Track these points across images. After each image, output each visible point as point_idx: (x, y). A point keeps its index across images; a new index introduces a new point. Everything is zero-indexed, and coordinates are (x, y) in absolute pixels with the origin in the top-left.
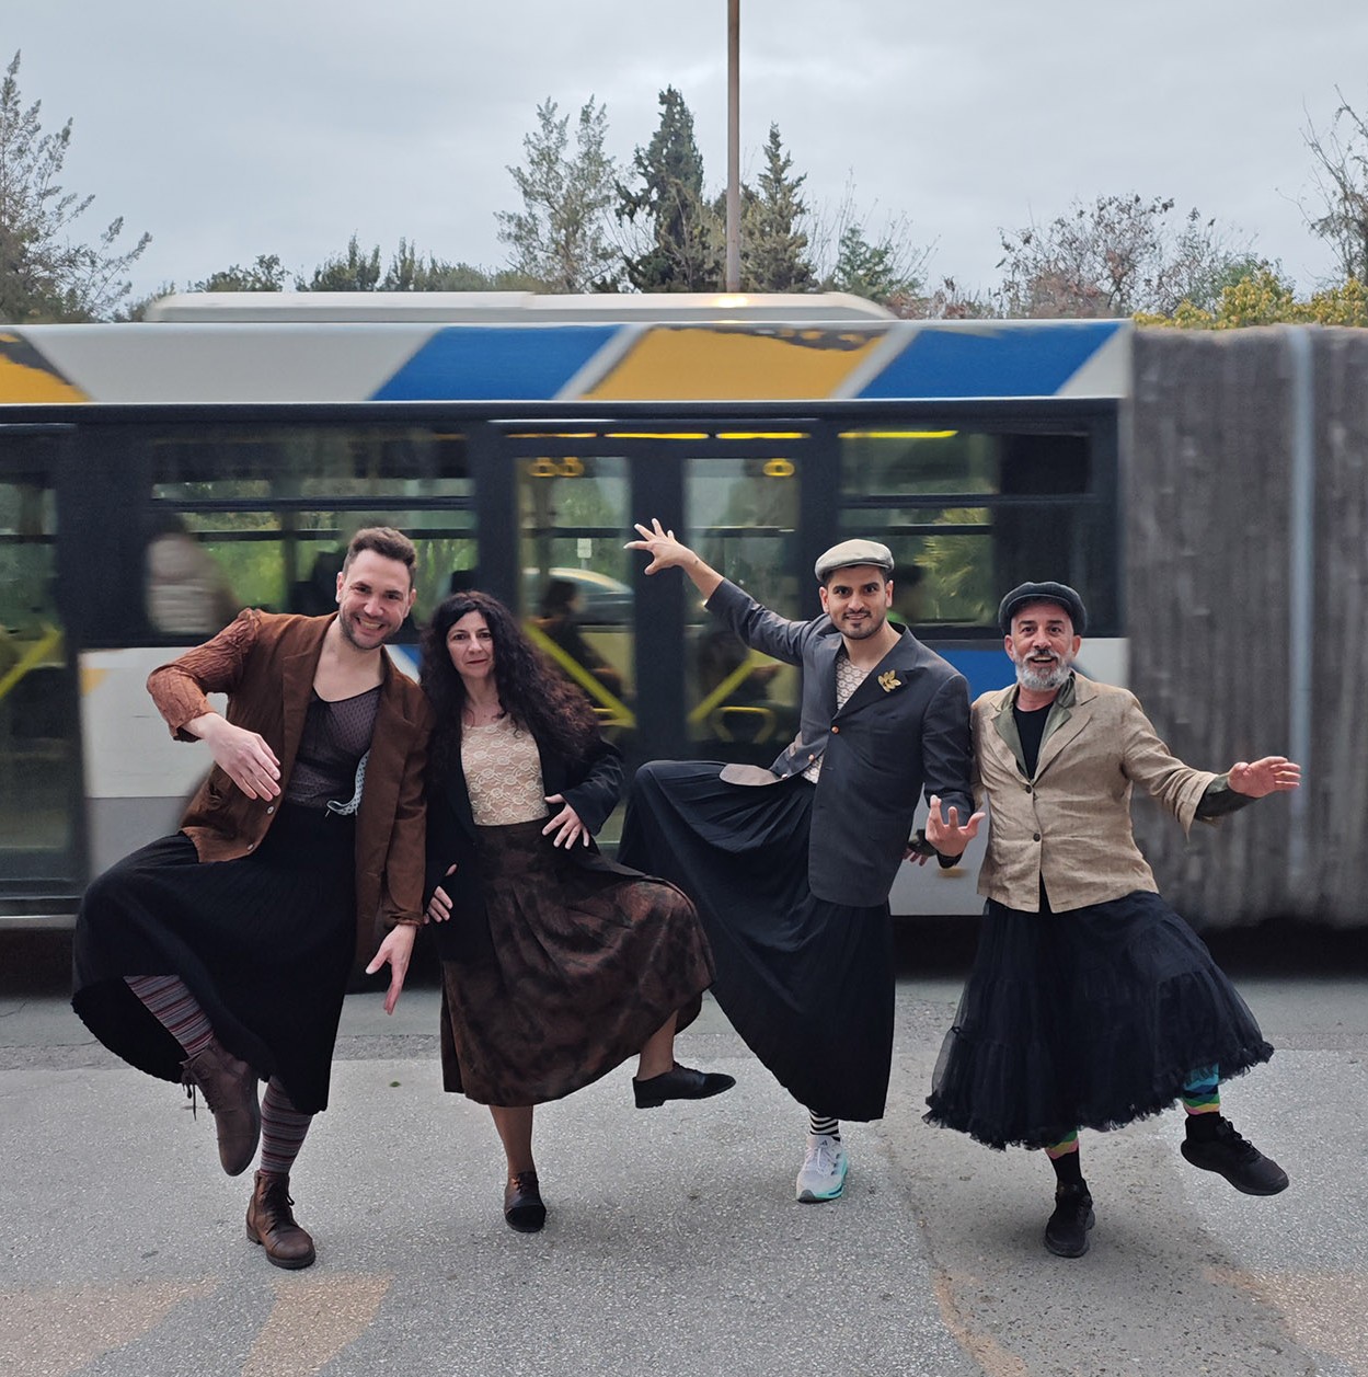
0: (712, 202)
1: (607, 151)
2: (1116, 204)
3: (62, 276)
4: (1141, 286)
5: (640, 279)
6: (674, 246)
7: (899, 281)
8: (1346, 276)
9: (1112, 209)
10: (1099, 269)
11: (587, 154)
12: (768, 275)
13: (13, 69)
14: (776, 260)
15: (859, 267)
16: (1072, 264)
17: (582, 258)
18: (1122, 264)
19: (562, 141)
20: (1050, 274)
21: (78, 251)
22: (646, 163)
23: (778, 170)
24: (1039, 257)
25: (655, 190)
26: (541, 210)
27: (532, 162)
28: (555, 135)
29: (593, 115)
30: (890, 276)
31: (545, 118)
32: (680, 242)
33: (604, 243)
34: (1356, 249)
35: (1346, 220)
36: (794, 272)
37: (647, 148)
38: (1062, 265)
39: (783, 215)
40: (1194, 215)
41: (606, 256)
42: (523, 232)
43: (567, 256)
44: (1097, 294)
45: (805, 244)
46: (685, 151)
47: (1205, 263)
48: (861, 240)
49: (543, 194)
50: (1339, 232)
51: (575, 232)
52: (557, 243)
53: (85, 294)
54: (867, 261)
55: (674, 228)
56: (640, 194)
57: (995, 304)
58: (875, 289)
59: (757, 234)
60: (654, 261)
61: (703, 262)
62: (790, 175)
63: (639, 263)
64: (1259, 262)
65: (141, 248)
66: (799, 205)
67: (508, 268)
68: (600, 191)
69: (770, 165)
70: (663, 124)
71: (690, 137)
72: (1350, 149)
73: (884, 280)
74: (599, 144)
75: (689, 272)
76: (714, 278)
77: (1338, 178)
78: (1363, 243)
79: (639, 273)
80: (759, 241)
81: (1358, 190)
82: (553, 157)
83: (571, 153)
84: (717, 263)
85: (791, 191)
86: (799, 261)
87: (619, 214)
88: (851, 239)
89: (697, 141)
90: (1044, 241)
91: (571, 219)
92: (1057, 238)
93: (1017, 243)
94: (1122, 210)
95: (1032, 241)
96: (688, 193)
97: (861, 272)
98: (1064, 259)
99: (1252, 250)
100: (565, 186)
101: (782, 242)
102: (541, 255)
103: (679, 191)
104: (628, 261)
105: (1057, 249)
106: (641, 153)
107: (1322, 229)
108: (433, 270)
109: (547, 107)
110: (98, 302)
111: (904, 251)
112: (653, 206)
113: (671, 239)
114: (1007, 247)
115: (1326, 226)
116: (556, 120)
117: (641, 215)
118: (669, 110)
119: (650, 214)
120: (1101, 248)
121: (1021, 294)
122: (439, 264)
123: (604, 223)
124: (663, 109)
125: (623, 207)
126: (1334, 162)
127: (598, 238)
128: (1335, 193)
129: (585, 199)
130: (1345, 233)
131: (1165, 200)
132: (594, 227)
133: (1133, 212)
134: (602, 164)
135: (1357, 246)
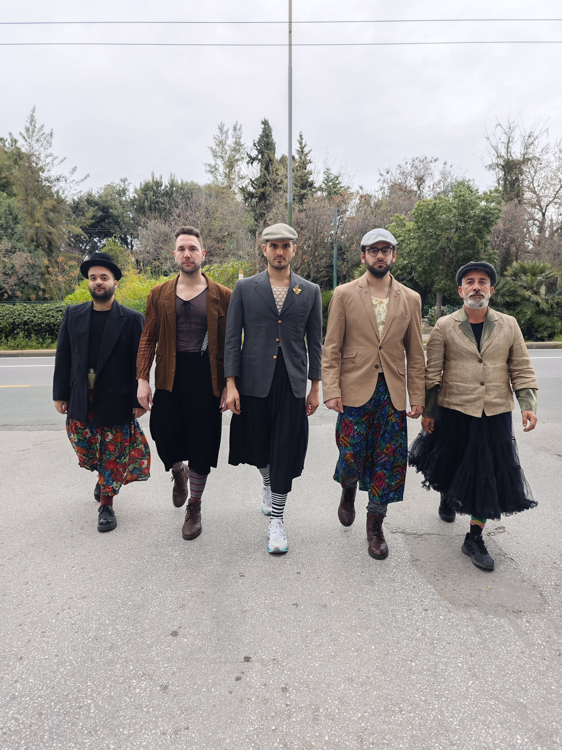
0: (279, 159)
1: (243, 141)
2: (418, 159)
3: (55, 185)
4: (427, 188)
5: (255, 186)
6: (267, 175)
7: (344, 187)
8: (497, 184)
9: (417, 161)
10: (412, 182)
11: (236, 142)
12: (299, 185)
13: (33, 112)
14: (302, 179)
15: (330, 182)
16: (403, 180)
17: (234, 179)
18: (420, 180)
19: (227, 137)
20: (396, 184)
21: (60, 176)
22: (257, 145)
23: (302, 148)
24: (392, 178)
25: (260, 155)
26: (220, 162)
27: (217, 145)
28: (224, 135)
29: (238, 128)
30: (341, 185)
31: (221, 129)
32: (269, 173)
33: (242, 173)
34: (501, 175)
35: (498, 165)
36: (308, 184)
37: (257, 140)
38: (400, 181)
39: (304, 164)
40: (445, 164)
41: (242, 178)
42: (213, 170)
43: (229, 178)
44: (411, 191)
45: (311, 174)
46: (270, 141)
47: (449, 180)
48: (331, 172)
49: (220, 156)
50: (495, 169)
51: (232, 169)
52: (226, 174)
53: (63, 192)
54: (333, 180)
55: (267, 168)
56: (255, 156)
57: (377, 195)
58: (335, 190)
59: (295, 171)
60: (260, 179)
61: (277, 180)
62: (306, 150)
63: (255, 180)
64: (467, 180)
65: (86, 178)
66: (309, 160)
67: (209, 182)
68: (240, 155)
69: (299, 146)
70: (263, 132)
71: (271, 135)
72: (500, 139)
73: (338, 186)
74: (240, 138)
75: (272, 184)
76: (280, 186)
77: (496, 150)
78: (503, 173)
79: (255, 184)
80: (296, 173)
81: (503, 154)
82: (224, 143)
83: (230, 142)
84: (282, 181)
85: (307, 155)
86: (310, 180)
87: (248, 163)
88: (327, 172)
89: (274, 137)
90: (394, 173)
91: (231, 165)
92: (398, 172)
93: (384, 173)
94: (421, 162)
95: (389, 173)
96: (271, 155)
97: (331, 184)
98: (401, 179)
99: (465, 176)
100: (228, 153)
101: (304, 173)
102: (220, 178)
103: (268, 155)
104: (251, 180)
105: (398, 175)
106: (255, 142)
107: (489, 168)
108: (182, 183)
109: (221, 125)
110: (68, 195)
111: (346, 176)
112: (259, 160)
113: (266, 172)
114: (381, 175)
115: (490, 167)
116: (224, 130)
117: (255, 163)
118: (265, 126)
119: (258, 163)
120: (413, 175)
121: (386, 191)
122: (184, 181)
123: (242, 167)
124: (263, 126)
125: (249, 161)
126: (494, 144)
127: (240, 172)
128: (494, 155)
129: (235, 158)
130: (497, 169)
131: (435, 158)
132: (238, 168)
133: (424, 162)
134: (241, 145)
135: (501, 174)
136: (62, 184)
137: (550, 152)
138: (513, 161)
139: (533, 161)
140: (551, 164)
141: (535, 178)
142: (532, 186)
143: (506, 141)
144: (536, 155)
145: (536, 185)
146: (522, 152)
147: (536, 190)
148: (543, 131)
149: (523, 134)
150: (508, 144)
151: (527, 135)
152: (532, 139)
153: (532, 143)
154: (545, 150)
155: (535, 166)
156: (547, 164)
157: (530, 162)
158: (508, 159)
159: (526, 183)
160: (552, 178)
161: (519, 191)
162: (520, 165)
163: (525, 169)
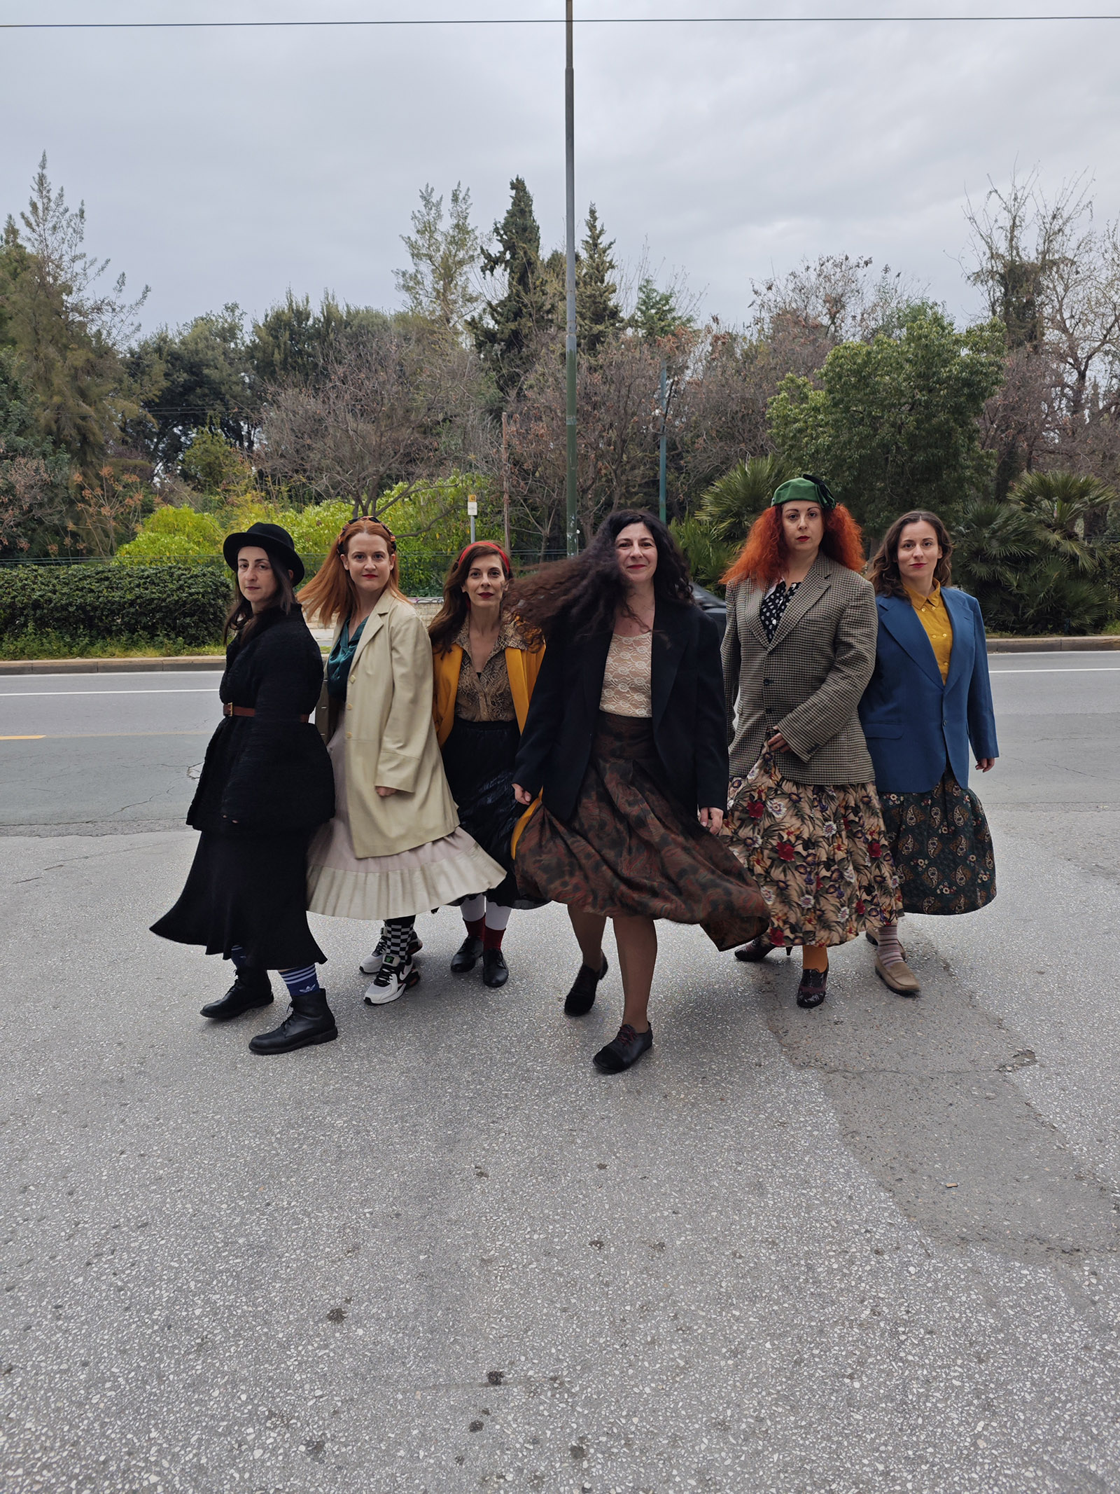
0: (546, 260)
1: (471, 223)
3: (93, 320)
4: (849, 320)
5: (498, 318)
6: (523, 293)
7: (680, 318)
8: (990, 313)
9: (829, 265)
10: (820, 308)
11: (457, 226)
12: (589, 314)
13: (43, 167)
14: (595, 303)
15: (652, 307)
16: (801, 304)
17: (455, 302)
18: (836, 304)
19: (439, 216)
20: (786, 312)
21: (103, 302)
22: (502, 232)
23: (595, 238)
24: (779, 299)
25: (508, 252)
26: (425, 267)
27: (418, 232)
28: (433, 211)
29: (461, 197)
30: (674, 314)
31: (426, 199)
32: (527, 291)
33: (470, 290)
34: (998, 294)
35: (992, 273)
36: (608, 312)
37: (503, 221)
38: (794, 305)
39: (599, 270)
40: (886, 270)
41: (471, 300)
42: (411, 284)
43: (445, 300)
44: (818, 327)
45: (614, 291)
46: (529, 223)
47: (893, 305)
48: (654, 287)
49: (426, 255)
50: (986, 282)
51: (450, 283)
52: (438, 292)
53: (109, 334)
54: (657, 303)
55: (522, 280)
56: (498, 255)
57: (748, 334)
58: (663, 323)
59: (582, 284)
60: (508, 304)
61: (543, 305)
62: (604, 241)
63: (498, 305)
64: (930, 303)
65: (144, 297)
66: (610, 263)
67: (402, 309)
68: (467, 252)
69: (589, 233)
70: (514, 204)
71: (531, 212)
72: (996, 221)
73: (669, 316)
74: (466, 218)
75: (533, 312)
76: (550, 316)
77: (987, 243)
78: (1003, 290)
79: (497, 312)
80: (582, 290)
81: (1001, 251)
82: (433, 228)
83: (446, 225)
84: (553, 306)
85: (604, 252)
86: (611, 304)
87: (483, 270)
88: (646, 287)
89: (536, 215)
90: (782, 288)
91: (447, 273)
92: (791, 286)
93: (763, 289)
94: (836, 266)
95: (773, 288)
96: (531, 254)
97: (653, 311)
98: (796, 301)
99: (926, 295)
100: (442, 249)
101: (599, 289)
102: (425, 300)
103: (525, 253)
104: (489, 304)
105: (791, 294)
106: (498, 225)
107: (975, 279)
108: (349, 312)
109: (427, 191)
110: (119, 338)
111: (684, 294)
112: (507, 263)
113: (520, 288)
114: (756, 293)
115: (978, 277)
116: (434, 199)
117: (499, 270)
118: (518, 193)
119: (505, 270)
120: (822, 293)
121: (765, 327)
122: (352, 308)
123: (471, 276)
124: (513, 193)
125: (486, 265)
126: (984, 231)
127: (466, 287)
128: (984, 254)
129: (457, 258)
130: (991, 282)
131: (866, 259)
132: (463, 279)
133: (843, 267)
134: (468, 233)
135: (999, 292)
136: (106, 317)
137: (1095, 249)
138: (1022, 266)
139: (1062, 266)
140: (1095, 273)
141: (1066, 300)
142: (1058, 317)
143: (1008, 224)
144: (1067, 255)
145: (1066, 315)
146: (1041, 248)
147: (1068, 326)
148: (1081, 207)
149: (1043, 211)
150: (1012, 231)
151: (1050, 213)
152: (1061, 222)
153: (1060, 230)
154: (1085, 244)
155: (1066, 276)
156: (1088, 273)
157: (1055, 269)
158: (1013, 261)
159: (1047, 311)
160: (1098, 302)
161: (1034, 326)
162: (1036, 273)
163: (1045, 283)
